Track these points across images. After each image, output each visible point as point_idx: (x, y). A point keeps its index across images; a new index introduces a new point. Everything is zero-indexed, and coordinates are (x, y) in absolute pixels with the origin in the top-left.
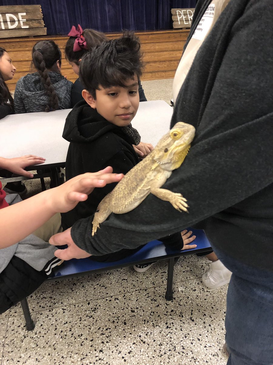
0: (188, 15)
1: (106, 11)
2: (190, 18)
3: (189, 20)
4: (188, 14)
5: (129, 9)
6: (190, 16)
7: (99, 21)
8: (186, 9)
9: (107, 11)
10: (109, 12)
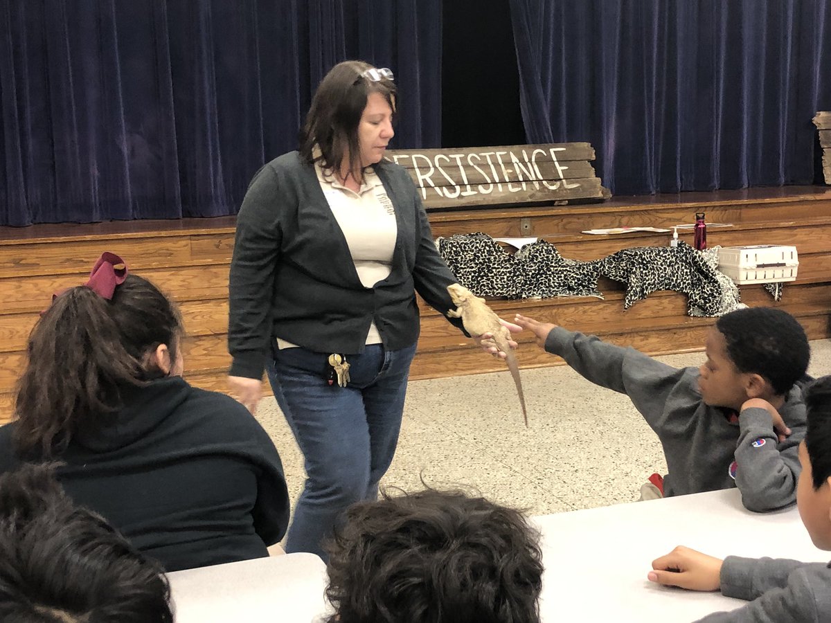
0: (417, 170)
1: (120, 152)
2: (424, 180)
3: (422, 185)
4: (416, 166)
5: (205, 146)
6: (421, 175)
7: (95, 186)
8: (410, 151)
9: (126, 150)
10: (133, 154)
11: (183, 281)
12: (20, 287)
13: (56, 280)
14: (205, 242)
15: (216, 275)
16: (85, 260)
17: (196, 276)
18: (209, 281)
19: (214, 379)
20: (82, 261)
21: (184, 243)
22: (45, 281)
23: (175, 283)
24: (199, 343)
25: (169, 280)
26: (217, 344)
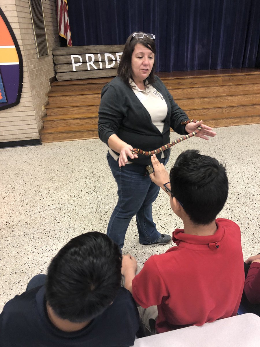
11: (223, 89)
12: (183, 91)
13: (192, 89)
14: (226, 78)
15: (232, 88)
16: (196, 83)
17: (226, 88)
18: (229, 89)
19: (240, 119)
20: (195, 83)
21: (221, 78)
22: (189, 89)
23: (221, 90)
24: (233, 108)
25: (220, 89)
26: (237, 109)
